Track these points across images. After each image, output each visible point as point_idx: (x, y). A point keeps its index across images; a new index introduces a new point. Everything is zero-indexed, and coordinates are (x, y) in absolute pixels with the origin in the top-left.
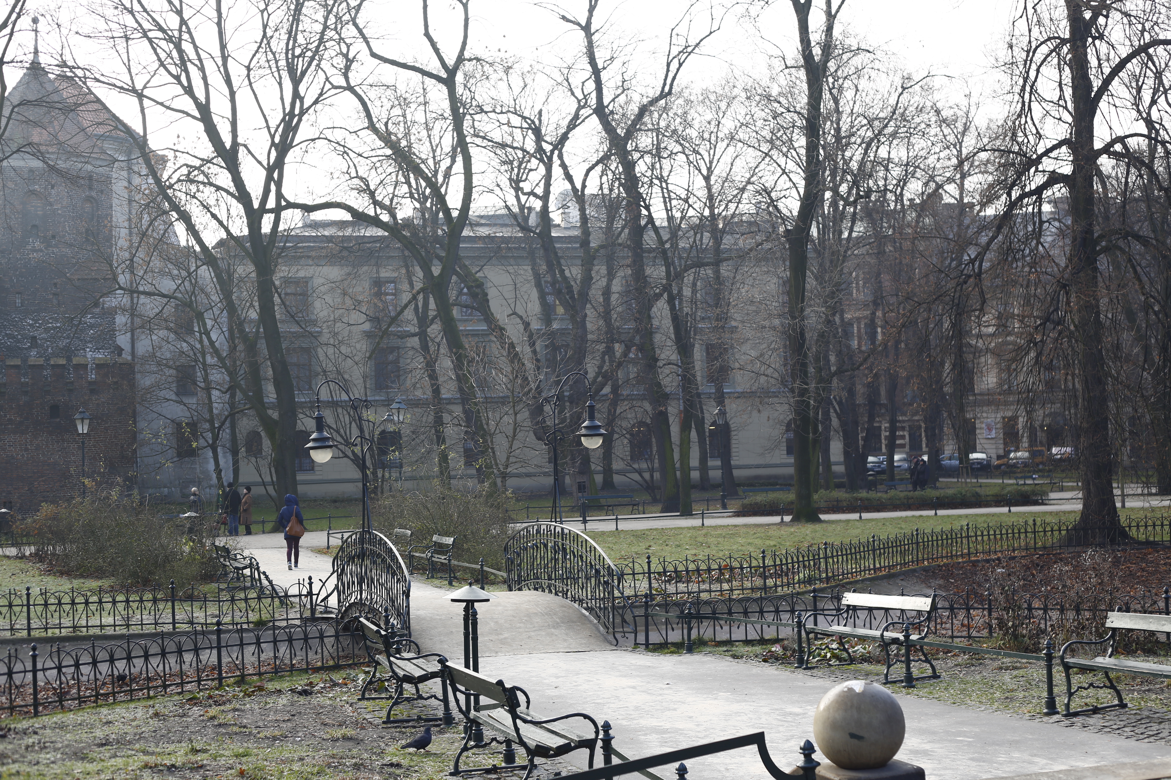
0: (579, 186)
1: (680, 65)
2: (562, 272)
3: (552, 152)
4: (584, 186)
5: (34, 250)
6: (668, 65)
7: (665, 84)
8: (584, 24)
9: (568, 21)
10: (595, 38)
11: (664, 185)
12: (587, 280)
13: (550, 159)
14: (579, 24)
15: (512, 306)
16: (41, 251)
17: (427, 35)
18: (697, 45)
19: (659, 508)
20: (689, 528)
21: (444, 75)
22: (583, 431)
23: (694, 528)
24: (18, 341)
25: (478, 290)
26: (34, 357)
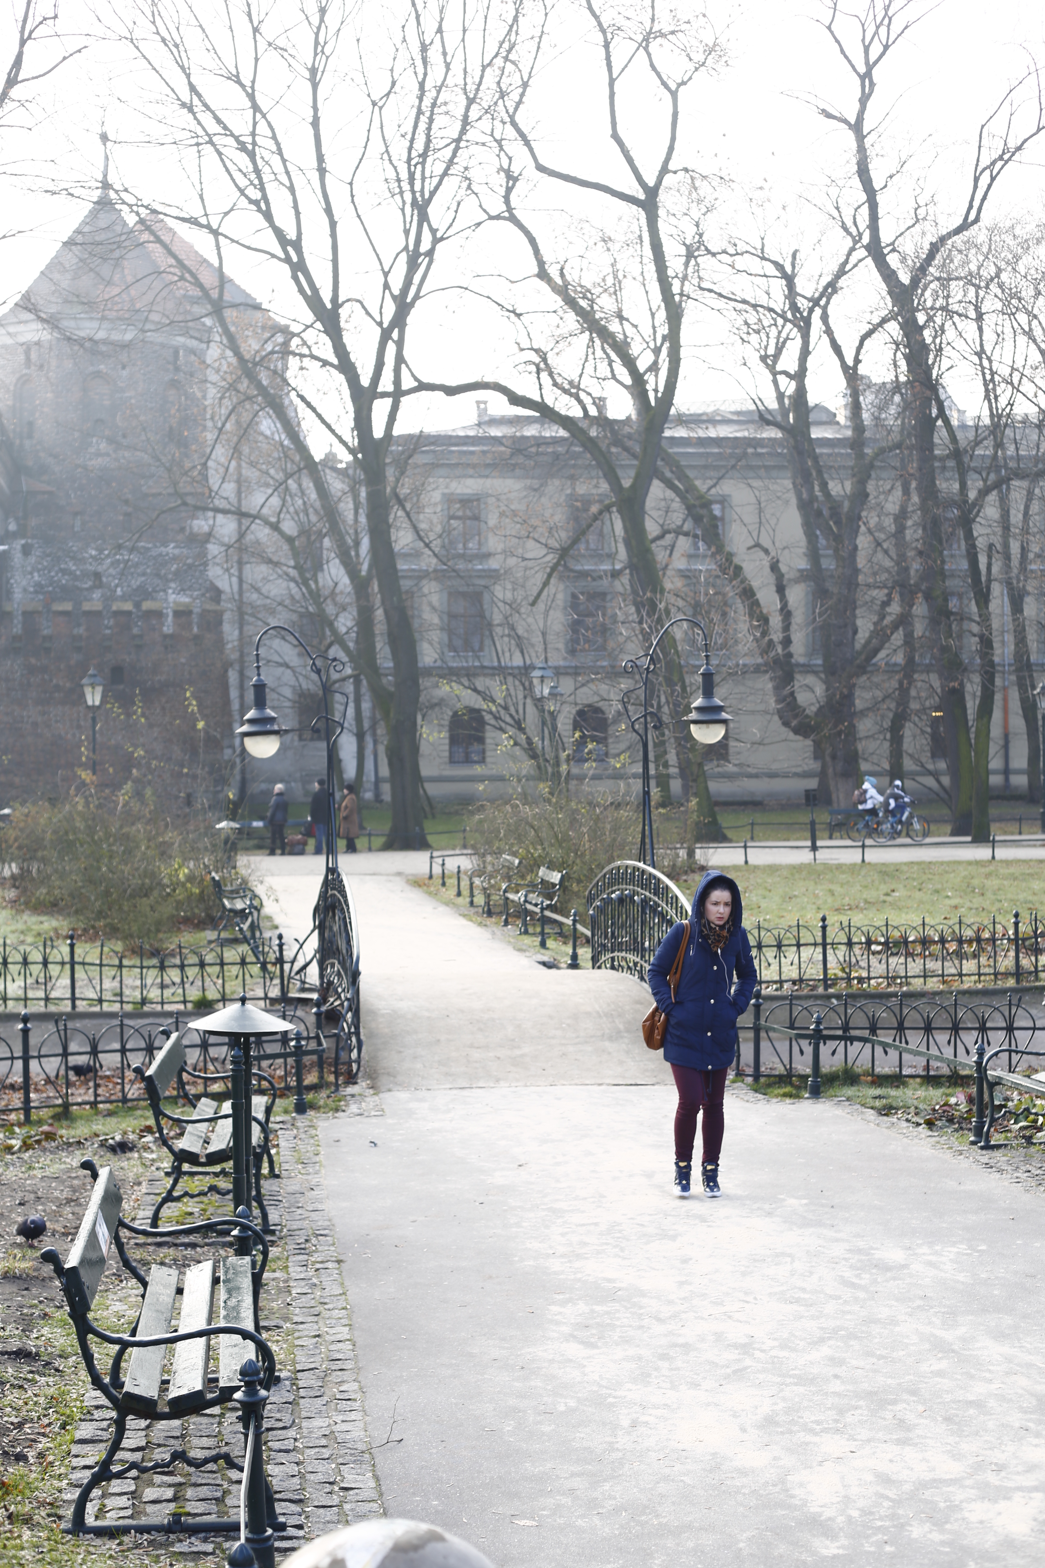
0: (850, 362)
1: (993, 179)
2: (824, 486)
3: (811, 311)
4: (857, 361)
5: (98, 454)
6: (976, 180)
7: (971, 207)
8: (853, 122)
9: (829, 116)
10: (868, 142)
11: (986, 363)
12: (861, 496)
13: (808, 322)
14: (845, 121)
15: (755, 534)
16: (108, 455)
17: (615, 136)
18: (1019, 148)
19: (948, 828)
20: (970, 863)
21: (642, 196)
22: (693, 716)
23: (978, 863)
24: (76, 578)
25: (703, 512)
26: (95, 602)
